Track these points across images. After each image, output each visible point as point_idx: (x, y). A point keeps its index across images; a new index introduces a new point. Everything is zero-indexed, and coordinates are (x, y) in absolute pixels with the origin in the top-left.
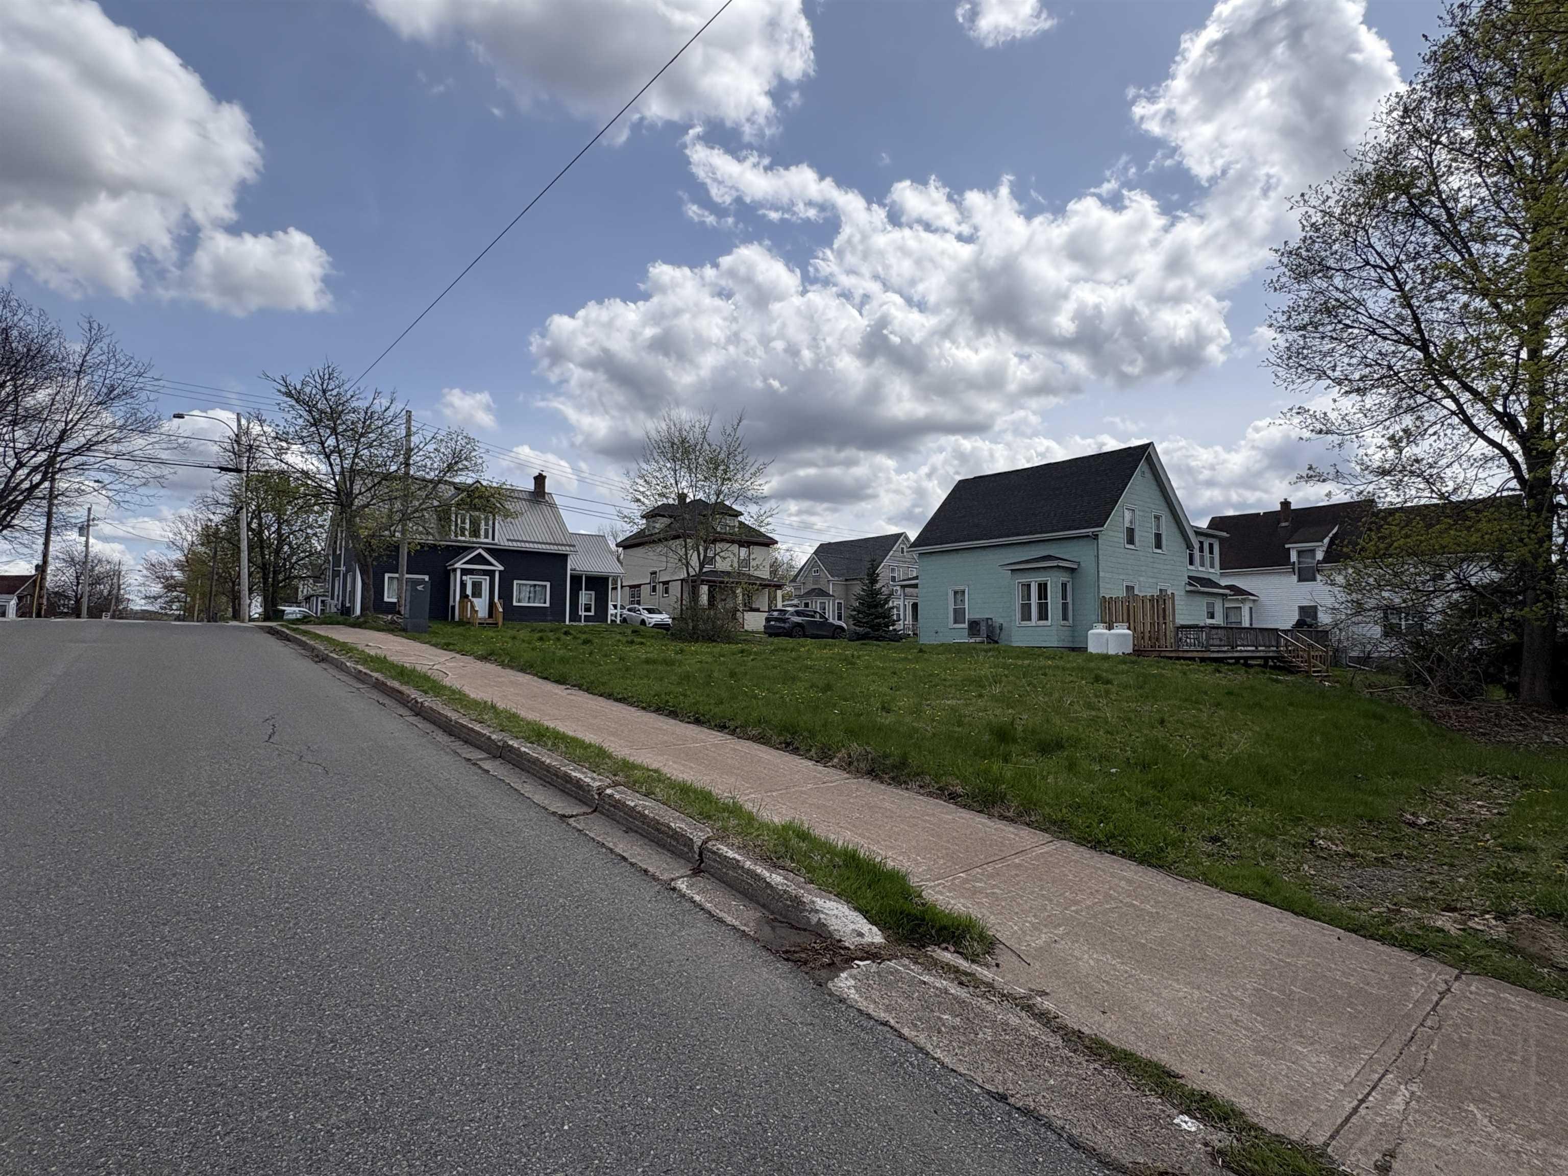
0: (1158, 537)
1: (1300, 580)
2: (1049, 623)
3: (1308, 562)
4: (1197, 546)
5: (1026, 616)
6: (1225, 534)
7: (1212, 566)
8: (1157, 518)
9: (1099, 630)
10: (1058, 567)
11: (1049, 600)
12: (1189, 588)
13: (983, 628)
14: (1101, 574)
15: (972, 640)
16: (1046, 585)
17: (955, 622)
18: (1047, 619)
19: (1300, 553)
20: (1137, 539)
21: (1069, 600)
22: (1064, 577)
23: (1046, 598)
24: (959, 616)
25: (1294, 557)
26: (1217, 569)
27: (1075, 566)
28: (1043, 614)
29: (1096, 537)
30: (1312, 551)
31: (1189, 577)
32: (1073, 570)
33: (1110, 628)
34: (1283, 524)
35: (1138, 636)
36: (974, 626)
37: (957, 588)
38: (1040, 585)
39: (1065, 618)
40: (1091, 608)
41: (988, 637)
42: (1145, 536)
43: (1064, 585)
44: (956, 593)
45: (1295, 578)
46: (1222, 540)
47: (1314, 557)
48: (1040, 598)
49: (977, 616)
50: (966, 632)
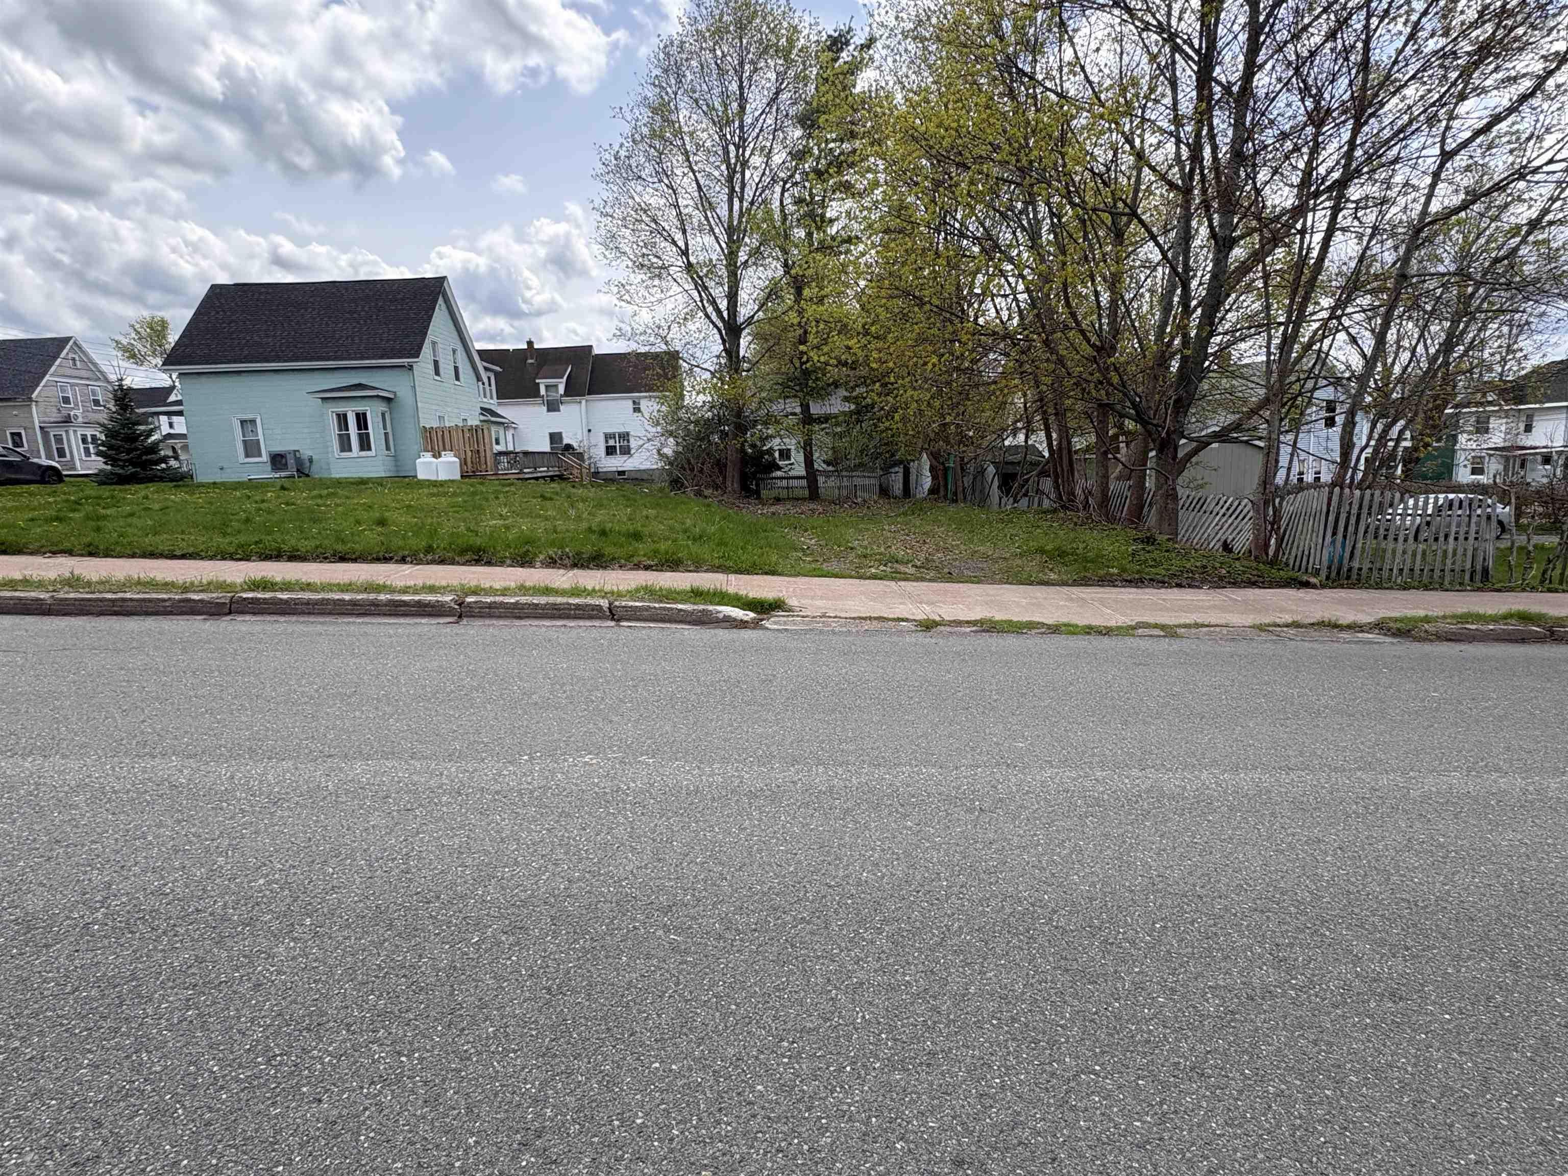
0: (456, 369)
1: (549, 410)
2: (372, 453)
3: (553, 395)
4: (486, 380)
5: (345, 445)
6: (498, 369)
7: (492, 398)
8: (454, 351)
9: (427, 458)
10: (378, 396)
11: (370, 430)
12: (482, 418)
13: (291, 461)
14: (419, 404)
15: (277, 475)
16: (365, 415)
17: (247, 456)
18: (369, 449)
19: (547, 387)
20: (442, 371)
21: (389, 430)
22: (382, 407)
23: (366, 428)
24: (251, 448)
25: (543, 391)
26: (495, 401)
27: (392, 396)
28: (365, 444)
29: (411, 368)
30: (556, 386)
31: (482, 408)
32: (388, 400)
33: (437, 455)
34: (530, 361)
35: (464, 463)
36: (278, 460)
37: (245, 417)
38: (358, 415)
39: (388, 448)
40: (412, 439)
41: (298, 471)
42: (447, 369)
43: (383, 415)
44: (243, 422)
45: (545, 408)
46: (496, 374)
47: (557, 392)
48: (359, 428)
49: (278, 448)
50: (269, 467)
